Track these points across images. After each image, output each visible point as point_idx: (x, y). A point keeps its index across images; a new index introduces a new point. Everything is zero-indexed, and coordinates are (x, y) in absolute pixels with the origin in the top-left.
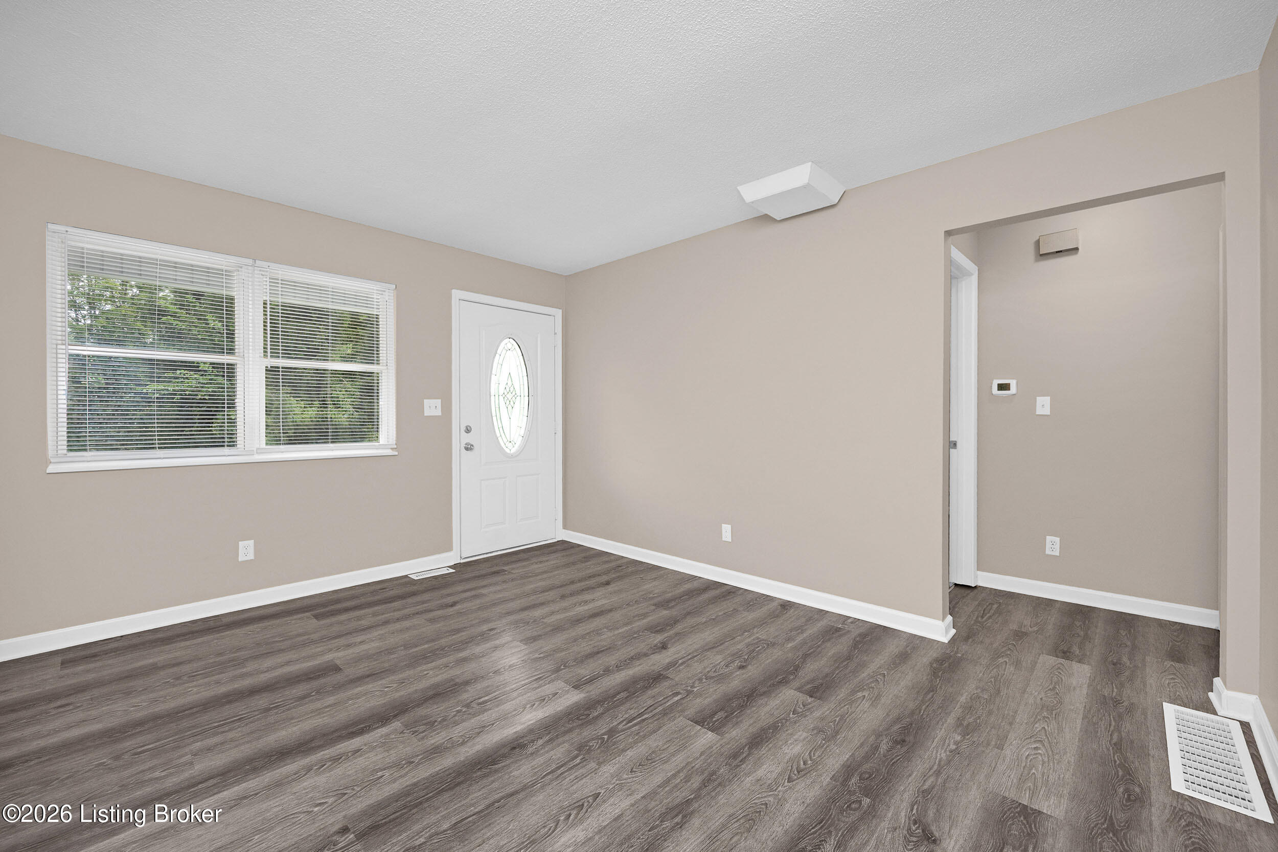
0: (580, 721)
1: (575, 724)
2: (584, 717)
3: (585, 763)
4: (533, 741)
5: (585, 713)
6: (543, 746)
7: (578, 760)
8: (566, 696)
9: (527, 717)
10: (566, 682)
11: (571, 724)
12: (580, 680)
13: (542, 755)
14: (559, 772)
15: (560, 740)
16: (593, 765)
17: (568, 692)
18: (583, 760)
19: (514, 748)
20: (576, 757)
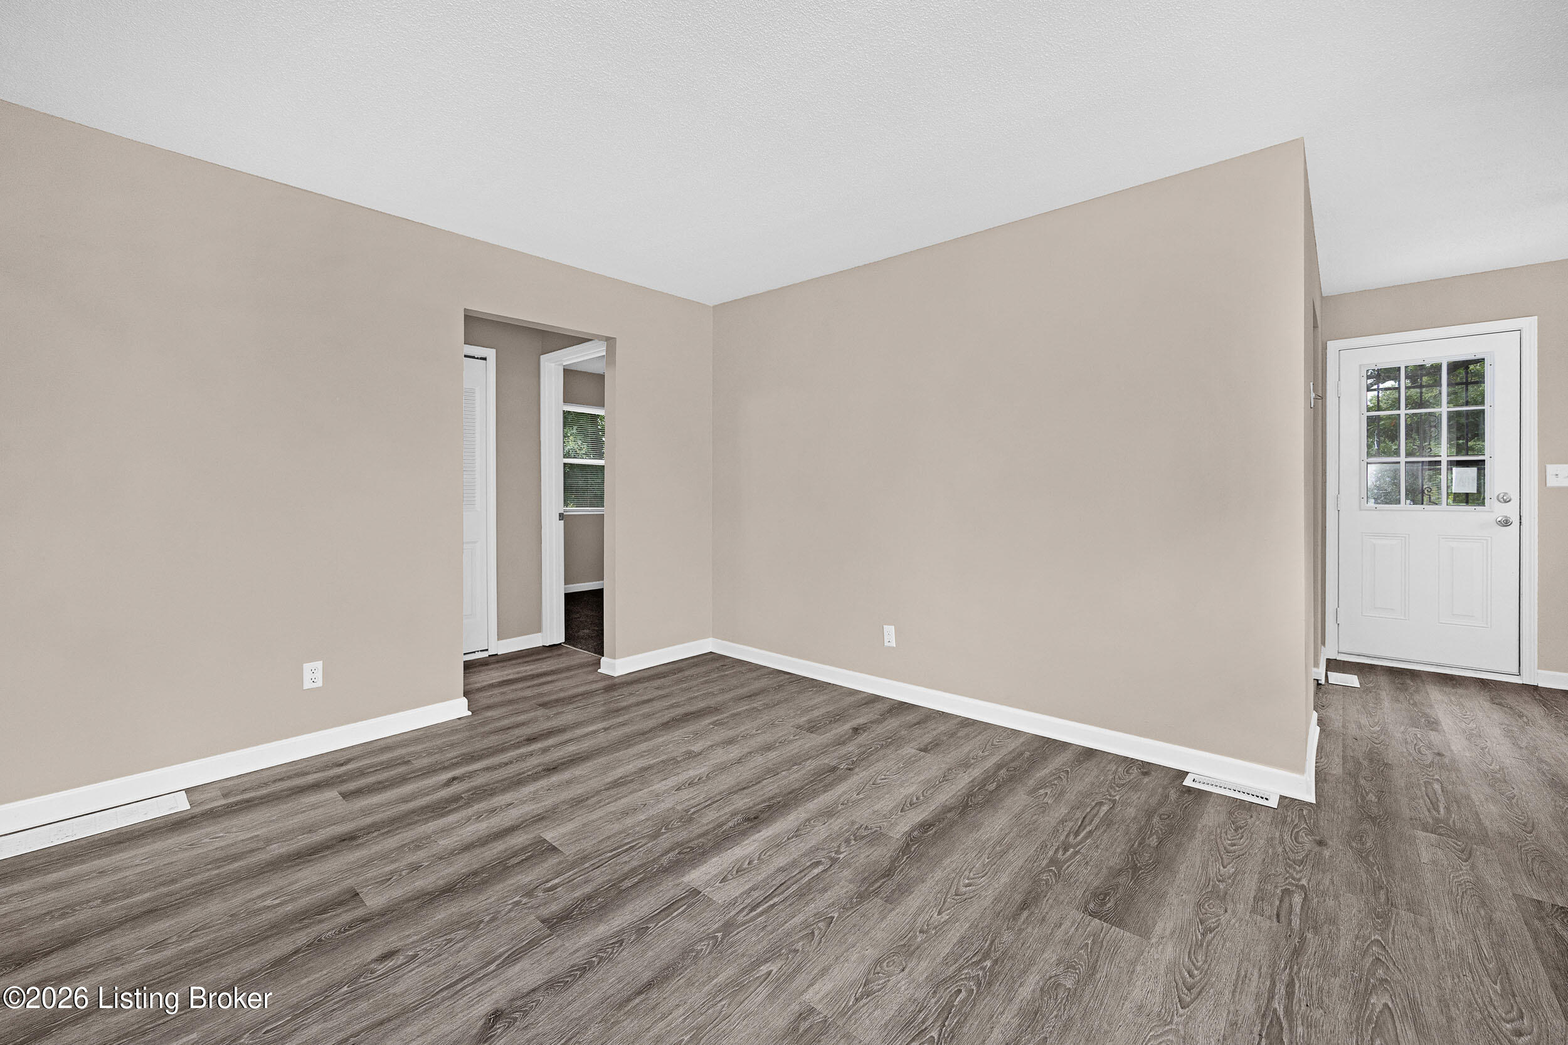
0: (690, 845)
1: (696, 842)
2: (685, 850)
3: (687, 808)
4: (739, 824)
5: (683, 856)
6: (728, 821)
7: (693, 810)
8: (708, 877)
9: (753, 848)
10: (710, 902)
11: (700, 842)
12: (689, 907)
13: (726, 814)
14: (709, 802)
15: (711, 826)
16: (679, 808)
17: (707, 884)
18: (687, 811)
19: (755, 818)
20: (694, 813)
